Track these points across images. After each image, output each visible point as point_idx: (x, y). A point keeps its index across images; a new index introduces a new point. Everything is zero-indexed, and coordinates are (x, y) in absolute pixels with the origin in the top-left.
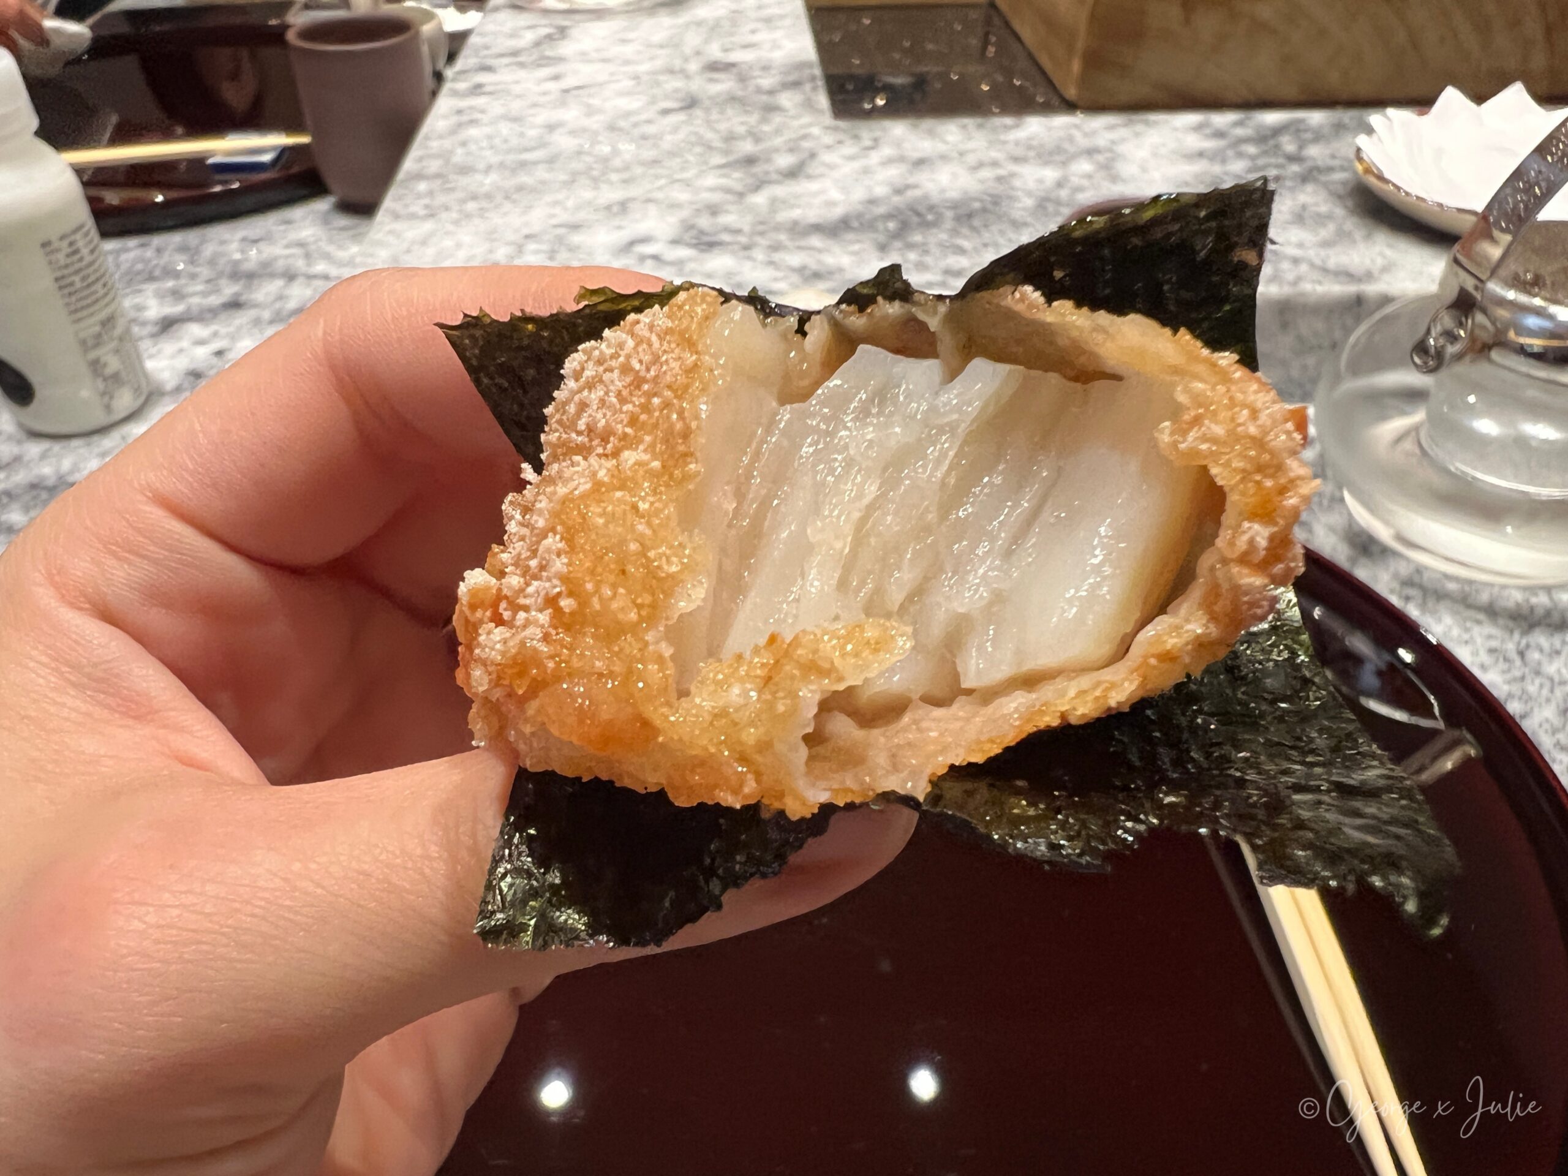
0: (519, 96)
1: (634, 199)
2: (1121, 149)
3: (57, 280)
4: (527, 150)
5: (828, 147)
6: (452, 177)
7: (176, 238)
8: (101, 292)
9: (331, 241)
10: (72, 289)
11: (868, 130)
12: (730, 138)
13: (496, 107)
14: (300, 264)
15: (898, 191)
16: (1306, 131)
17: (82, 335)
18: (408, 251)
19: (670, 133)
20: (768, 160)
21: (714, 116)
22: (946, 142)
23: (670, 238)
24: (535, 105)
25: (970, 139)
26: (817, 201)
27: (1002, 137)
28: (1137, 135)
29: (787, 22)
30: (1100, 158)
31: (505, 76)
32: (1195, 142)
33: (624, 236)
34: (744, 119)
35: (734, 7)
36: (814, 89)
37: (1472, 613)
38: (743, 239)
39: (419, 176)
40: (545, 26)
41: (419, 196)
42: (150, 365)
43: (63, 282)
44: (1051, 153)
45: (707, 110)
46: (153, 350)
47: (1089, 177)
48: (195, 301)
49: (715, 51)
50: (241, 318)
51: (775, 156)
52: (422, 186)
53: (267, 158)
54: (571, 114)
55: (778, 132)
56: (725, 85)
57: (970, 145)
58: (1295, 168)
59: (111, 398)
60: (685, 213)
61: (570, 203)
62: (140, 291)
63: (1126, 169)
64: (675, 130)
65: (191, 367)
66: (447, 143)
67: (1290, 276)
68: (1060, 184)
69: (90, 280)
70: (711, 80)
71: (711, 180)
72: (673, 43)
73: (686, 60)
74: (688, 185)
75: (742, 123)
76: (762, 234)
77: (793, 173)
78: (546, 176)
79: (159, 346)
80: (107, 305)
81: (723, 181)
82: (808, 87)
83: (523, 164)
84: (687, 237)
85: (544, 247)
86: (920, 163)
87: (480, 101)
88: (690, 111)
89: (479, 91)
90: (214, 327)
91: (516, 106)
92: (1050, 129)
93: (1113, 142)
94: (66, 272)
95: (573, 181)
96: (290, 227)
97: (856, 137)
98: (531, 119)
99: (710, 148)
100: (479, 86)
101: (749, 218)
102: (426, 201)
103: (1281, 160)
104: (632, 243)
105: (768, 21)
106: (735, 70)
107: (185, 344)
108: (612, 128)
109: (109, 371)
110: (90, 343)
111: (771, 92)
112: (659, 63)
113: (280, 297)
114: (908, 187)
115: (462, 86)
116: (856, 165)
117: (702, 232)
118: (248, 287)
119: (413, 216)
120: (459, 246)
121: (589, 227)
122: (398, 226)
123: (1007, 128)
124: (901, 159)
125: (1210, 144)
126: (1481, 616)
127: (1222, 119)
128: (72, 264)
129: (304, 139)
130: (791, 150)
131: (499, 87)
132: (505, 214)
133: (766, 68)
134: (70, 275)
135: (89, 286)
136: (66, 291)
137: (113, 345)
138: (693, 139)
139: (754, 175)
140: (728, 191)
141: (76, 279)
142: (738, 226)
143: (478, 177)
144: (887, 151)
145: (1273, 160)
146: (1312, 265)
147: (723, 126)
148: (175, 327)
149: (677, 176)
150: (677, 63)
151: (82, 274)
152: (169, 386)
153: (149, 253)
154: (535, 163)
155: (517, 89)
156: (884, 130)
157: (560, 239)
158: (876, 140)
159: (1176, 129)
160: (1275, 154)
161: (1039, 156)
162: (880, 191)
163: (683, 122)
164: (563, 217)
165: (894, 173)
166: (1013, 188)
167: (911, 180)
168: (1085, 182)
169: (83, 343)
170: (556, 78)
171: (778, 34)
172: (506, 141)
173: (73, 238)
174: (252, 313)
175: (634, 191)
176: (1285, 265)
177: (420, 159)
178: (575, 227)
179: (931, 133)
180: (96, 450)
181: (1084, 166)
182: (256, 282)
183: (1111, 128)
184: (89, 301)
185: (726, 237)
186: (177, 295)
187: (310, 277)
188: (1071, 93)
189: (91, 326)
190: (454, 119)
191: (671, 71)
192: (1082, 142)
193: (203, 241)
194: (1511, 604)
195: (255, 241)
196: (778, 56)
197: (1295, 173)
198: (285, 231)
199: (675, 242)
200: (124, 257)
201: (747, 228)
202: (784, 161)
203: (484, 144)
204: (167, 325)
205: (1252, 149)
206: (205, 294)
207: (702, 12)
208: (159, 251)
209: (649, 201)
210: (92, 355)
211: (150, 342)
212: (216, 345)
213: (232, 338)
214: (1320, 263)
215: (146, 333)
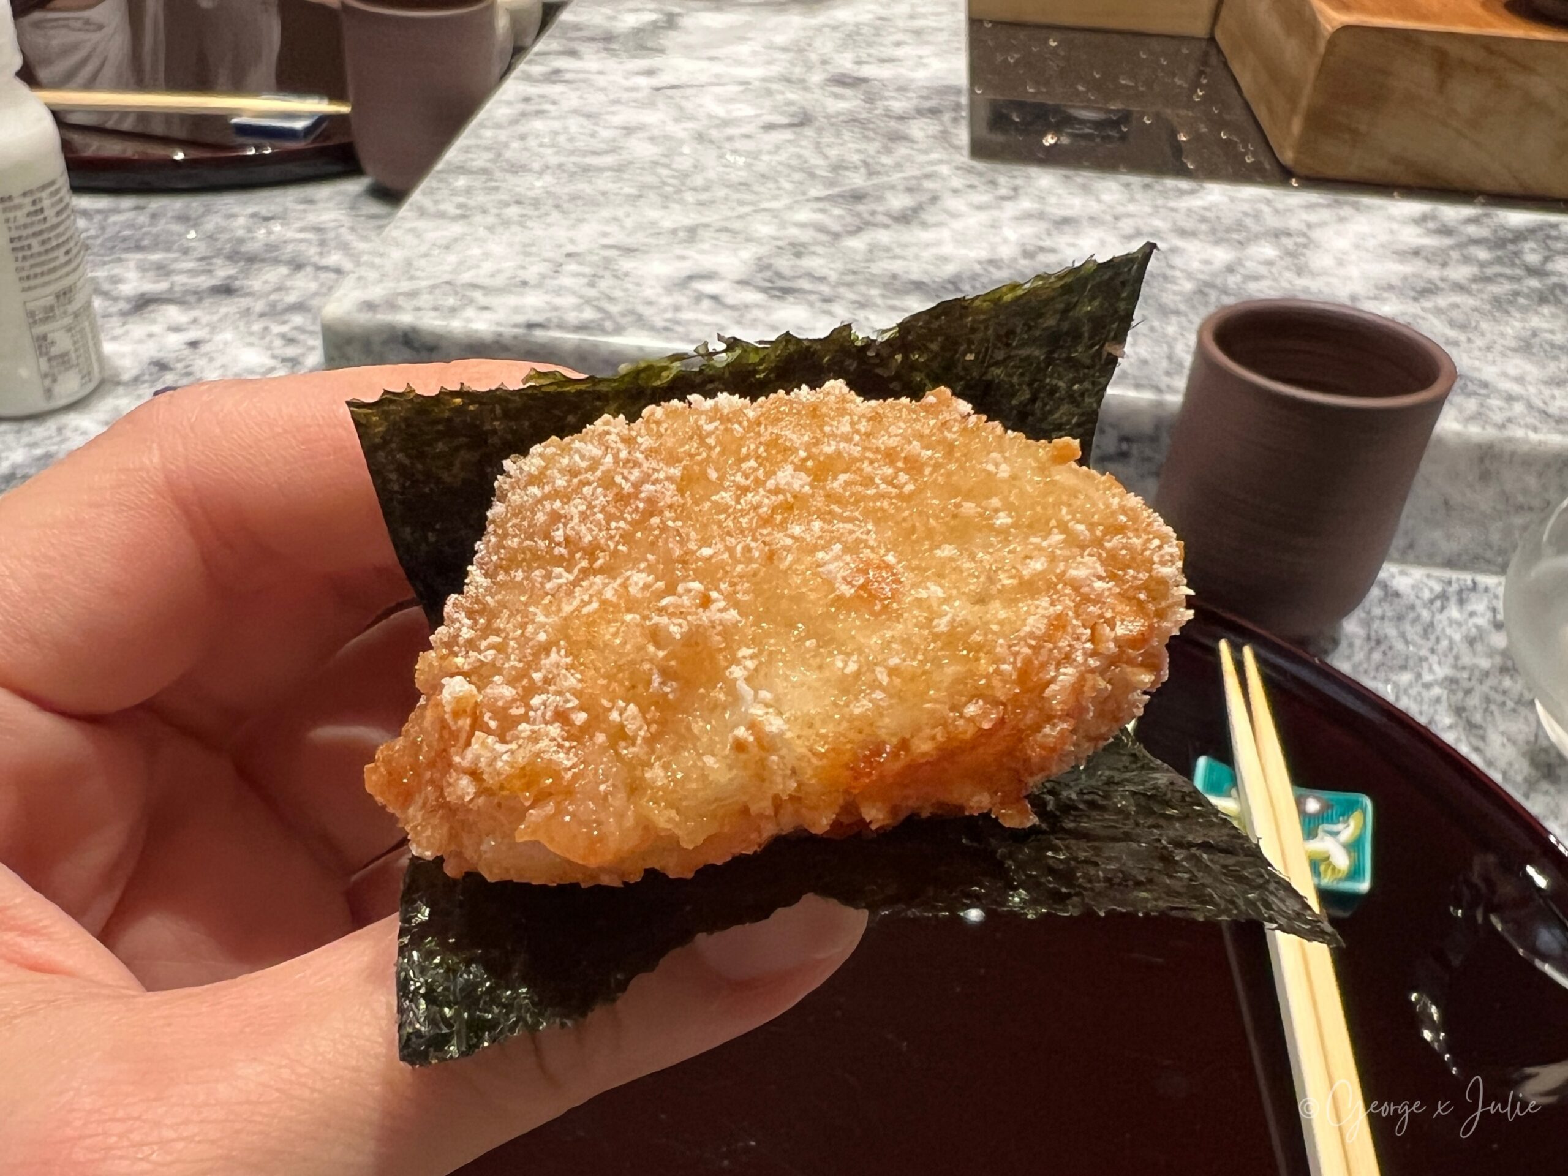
0: (603, 90)
1: (706, 226)
2: (1316, 234)
3: (12, 240)
4: (595, 153)
5: (955, 191)
6: (498, 174)
7: (176, 204)
8: (63, 259)
9: (352, 229)
10: (28, 253)
11: (1008, 176)
12: (839, 167)
13: (570, 98)
14: (312, 252)
15: (1028, 254)
16: (1557, 239)
17: (31, 306)
18: (426, 255)
19: (770, 153)
20: (880, 199)
21: (827, 138)
22: (1099, 201)
23: (737, 277)
24: (617, 102)
25: (1132, 200)
26: (926, 254)
27: (1172, 204)
28: (1342, 220)
29: (942, 37)
30: (1288, 242)
31: (591, 61)
32: (1412, 237)
33: (685, 268)
34: (863, 146)
35: (882, 12)
36: (955, 120)
38: (825, 289)
39: (461, 169)
40: (651, 11)
41: (454, 192)
42: (108, 348)
43: (17, 244)
44: (1228, 230)
45: (820, 130)
46: (118, 331)
47: (1270, 263)
48: (181, 279)
49: (845, 63)
50: (229, 307)
51: (889, 195)
52: (461, 182)
53: (299, 125)
54: (654, 118)
55: (898, 166)
56: (848, 103)
57: (1131, 208)
58: (1534, 283)
59: (54, 381)
60: (762, 251)
61: (629, 223)
62: (120, 260)
63: (1319, 260)
64: (777, 149)
65: (161, 355)
66: (503, 136)
67: (1498, 418)
68: (1230, 269)
69: (48, 246)
70: (836, 96)
71: (804, 215)
72: (799, 49)
73: (810, 67)
74: (776, 217)
75: (859, 151)
76: (850, 285)
77: (904, 218)
78: (611, 186)
79: (127, 327)
80: (67, 274)
81: (819, 217)
82: (947, 117)
83: (586, 169)
84: (759, 279)
85: (587, 270)
86: (1065, 222)
87: (554, 90)
88: (798, 129)
89: (554, 78)
90: (195, 313)
91: (595, 100)
92: (1232, 200)
93: (1309, 226)
94: (24, 233)
95: (640, 196)
96: (312, 207)
97: (993, 183)
98: (608, 117)
99: (812, 176)
100: (557, 72)
101: (839, 265)
102: (461, 199)
103: (1519, 272)
104: (691, 278)
105: (918, 33)
106: (864, 86)
107: (156, 329)
108: (700, 137)
109: (54, 351)
110: (40, 316)
111: (901, 118)
112: (775, 70)
113: (279, 289)
114: (1042, 249)
115: (537, 70)
116: (983, 217)
117: (779, 275)
118: (246, 273)
119: (442, 215)
120: (487, 255)
121: (646, 252)
122: (421, 224)
123: (1182, 193)
124: (1041, 216)
125: (1432, 242)
127: (1452, 213)
128: (32, 224)
129: (345, 109)
130: (910, 190)
131: (581, 76)
132: (549, 225)
133: (902, 89)
134: (27, 237)
135: (47, 251)
136: (20, 255)
137: (68, 320)
138: (794, 162)
139: (859, 215)
140: (821, 229)
141: (35, 242)
142: (824, 272)
143: (529, 178)
144: (1026, 204)
145: (1508, 271)
146: (1530, 406)
147: (833, 153)
148: (151, 308)
149: (765, 205)
150: (798, 71)
151: (41, 238)
152: (126, 377)
153: (142, 219)
154: (600, 170)
155: (601, 81)
156: (1028, 177)
157: (607, 263)
158: (1015, 189)
159: (1391, 218)
160: (1513, 265)
161: (1213, 231)
162: (1006, 252)
163: (789, 141)
164: (618, 237)
165: (1029, 231)
166: (1172, 267)
167: (1047, 243)
168: (1263, 270)
169: (31, 314)
170: (650, 72)
171: (925, 51)
172: (571, 140)
173: (37, 195)
174: (244, 302)
175: (711, 217)
176: (1495, 402)
177: (467, 150)
178: (629, 251)
179: (1086, 189)
180: (26, 439)
181: (1267, 250)
182: (256, 266)
183: (1310, 207)
184: (45, 268)
185: (805, 284)
186: (162, 270)
187: (319, 268)
188: (1288, 156)
189: (43, 297)
190: (521, 107)
191: (787, 80)
192: (1272, 221)
193: (208, 211)
195: (267, 219)
196: (921, 76)
197: (1533, 290)
198: (305, 211)
199: (743, 283)
200: (113, 219)
201: (833, 276)
202: (898, 202)
203: (546, 140)
204: (143, 304)
205: (1483, 254)
206: (192, 273)
207: (843, 14)
208: (154, 216)
209: (726, 230)
210: (40, 330)
211: (115, 321)
212: (193, 335)
213: (213, 328)
214: (1541, 405)
215: (114, 309)
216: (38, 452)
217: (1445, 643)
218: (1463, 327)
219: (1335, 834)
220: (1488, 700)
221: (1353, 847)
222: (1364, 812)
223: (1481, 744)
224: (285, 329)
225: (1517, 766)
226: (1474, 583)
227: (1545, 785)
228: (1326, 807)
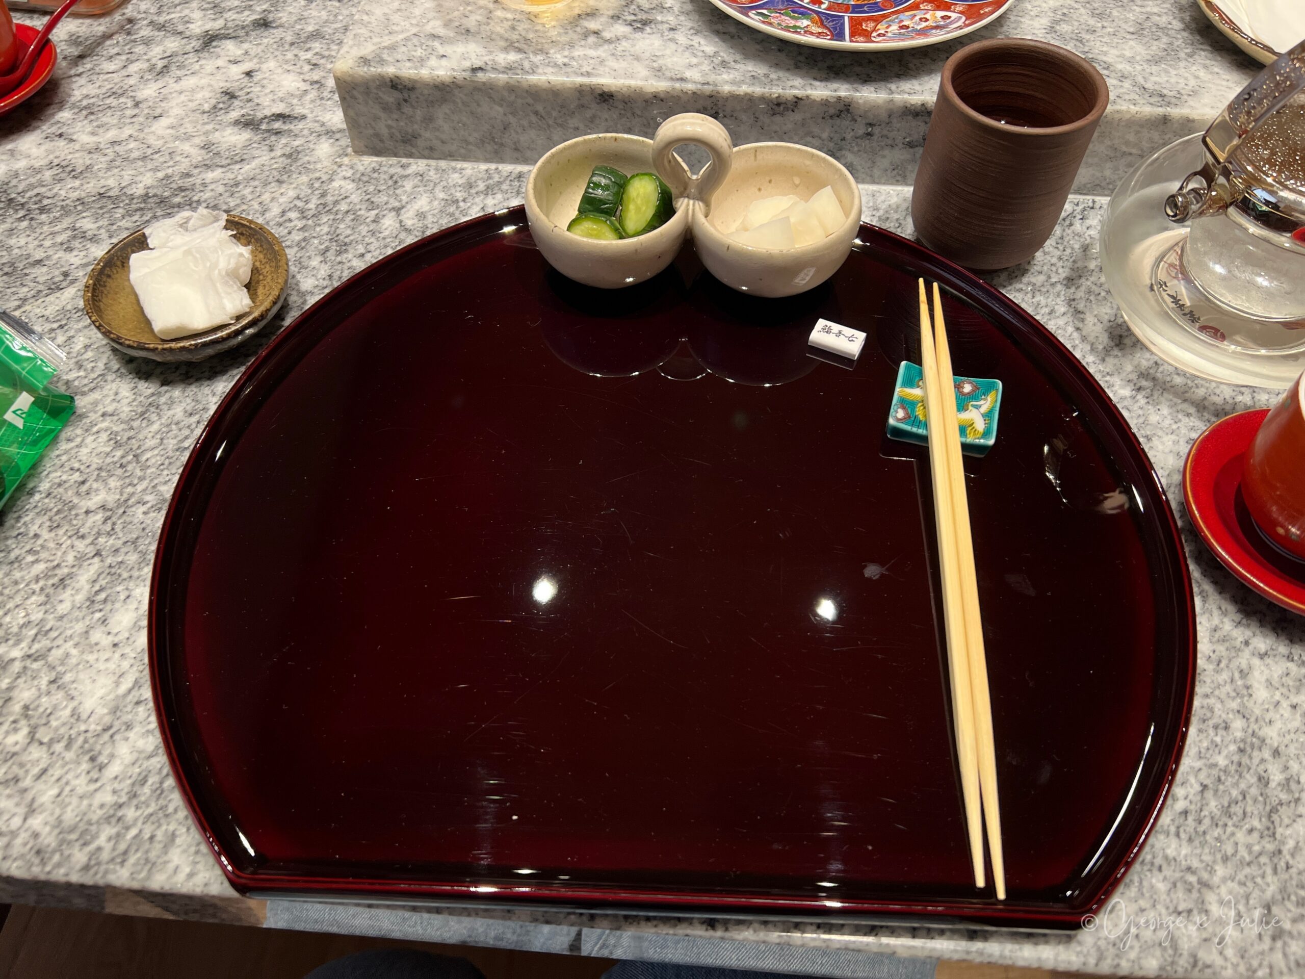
37: (1185, 406)
48: (231, 16)
50: (269, 38)
65: (228, 85)
79: (202, 62)
90: (246, 46)
107: (220, 62)
113: (301, 19)
118: (275, 6)
126: (1192, 410)
146: (1135, 84)
148: (214, 44)
174: (277, 33)
186: (217, 9)
194: (1218, 400)
206: (239, 9)
211: (192, 58)
212: (247, 66)
213: (261, 60)
214: (1142, 81)
215: (189, 48)
216: (160, 175)
217: (1068, 251)
218: (1100, 16)
219: (977, 407)
220: (1089, 292)
221: (987, 416)
222: (997, 390)
223: (1081, 325)
224: (309, 55)
225: (1100, 339)
226: (1094, 202)
227: (1116, 352)
228: (976, 388)
